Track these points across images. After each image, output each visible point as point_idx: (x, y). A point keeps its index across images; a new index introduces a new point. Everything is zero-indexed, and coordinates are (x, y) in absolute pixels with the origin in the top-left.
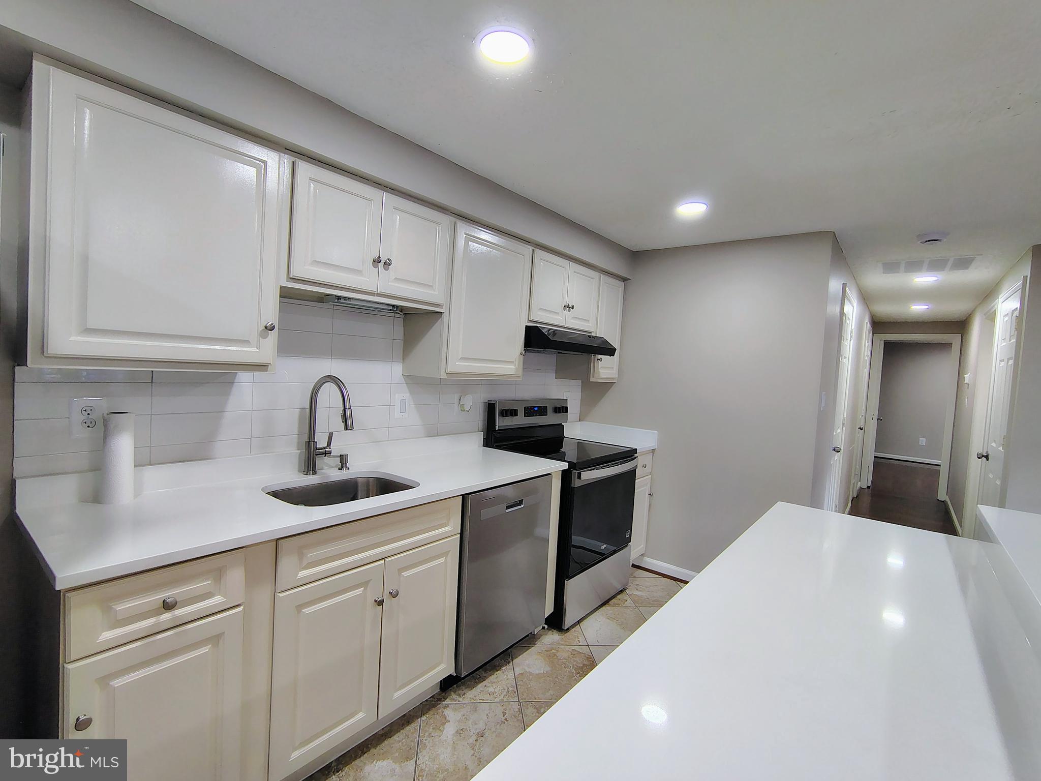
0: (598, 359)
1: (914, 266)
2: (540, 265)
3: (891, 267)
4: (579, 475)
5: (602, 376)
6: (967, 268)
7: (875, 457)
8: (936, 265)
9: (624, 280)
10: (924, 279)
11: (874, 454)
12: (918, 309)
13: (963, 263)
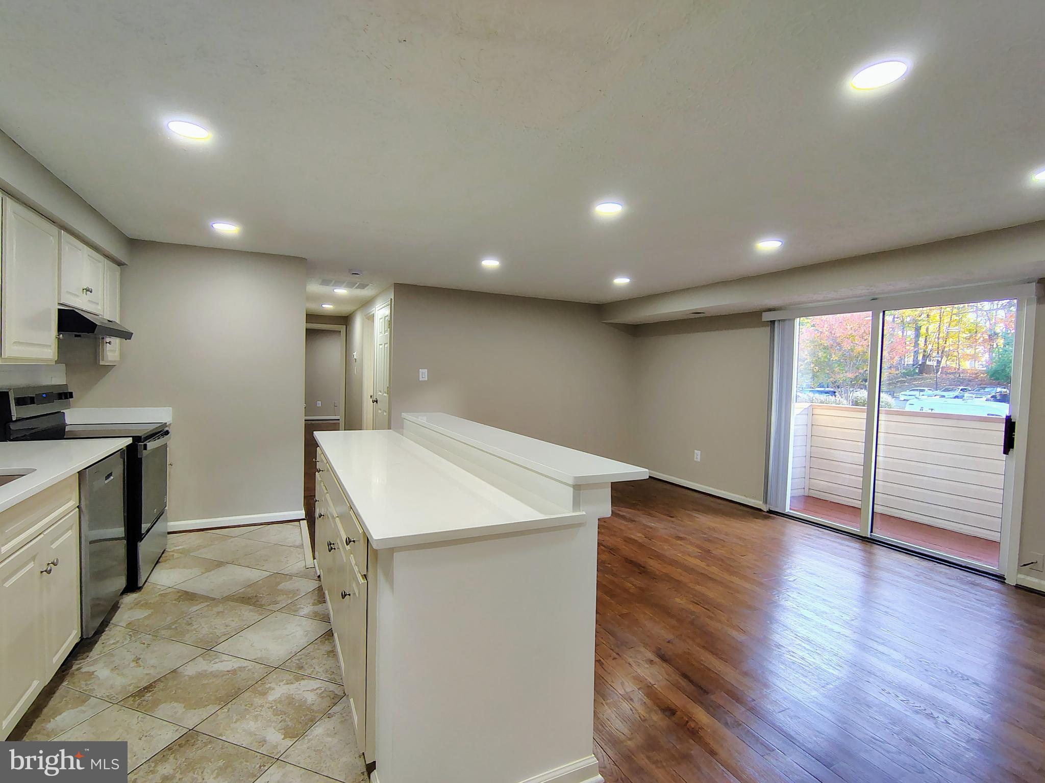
0: (107, 343)
1: (339, 283)
2: (66, 248)
3: (325, 282)
4: (145, 446)
5: (110, 359)
6: (363, 289)
7: (305, 420)
8: (351, 285)
9: (119, 264)
10: (342, 291)
11: (304, 418)
12: (328, 307)
13: (362, 286)
